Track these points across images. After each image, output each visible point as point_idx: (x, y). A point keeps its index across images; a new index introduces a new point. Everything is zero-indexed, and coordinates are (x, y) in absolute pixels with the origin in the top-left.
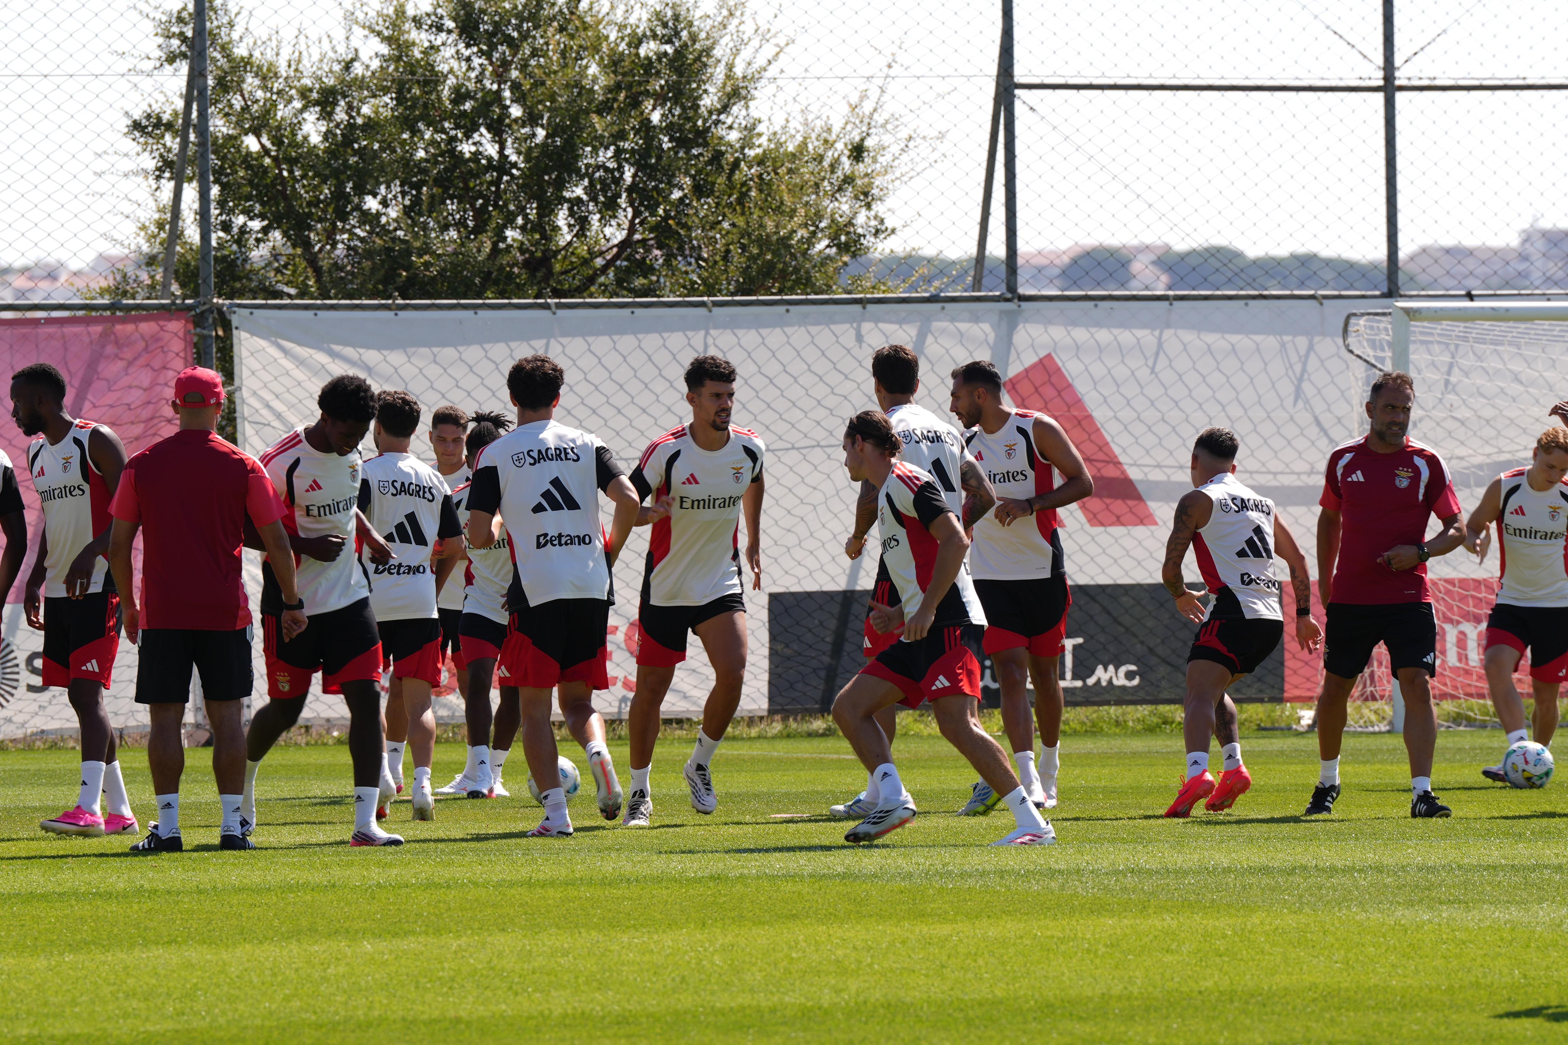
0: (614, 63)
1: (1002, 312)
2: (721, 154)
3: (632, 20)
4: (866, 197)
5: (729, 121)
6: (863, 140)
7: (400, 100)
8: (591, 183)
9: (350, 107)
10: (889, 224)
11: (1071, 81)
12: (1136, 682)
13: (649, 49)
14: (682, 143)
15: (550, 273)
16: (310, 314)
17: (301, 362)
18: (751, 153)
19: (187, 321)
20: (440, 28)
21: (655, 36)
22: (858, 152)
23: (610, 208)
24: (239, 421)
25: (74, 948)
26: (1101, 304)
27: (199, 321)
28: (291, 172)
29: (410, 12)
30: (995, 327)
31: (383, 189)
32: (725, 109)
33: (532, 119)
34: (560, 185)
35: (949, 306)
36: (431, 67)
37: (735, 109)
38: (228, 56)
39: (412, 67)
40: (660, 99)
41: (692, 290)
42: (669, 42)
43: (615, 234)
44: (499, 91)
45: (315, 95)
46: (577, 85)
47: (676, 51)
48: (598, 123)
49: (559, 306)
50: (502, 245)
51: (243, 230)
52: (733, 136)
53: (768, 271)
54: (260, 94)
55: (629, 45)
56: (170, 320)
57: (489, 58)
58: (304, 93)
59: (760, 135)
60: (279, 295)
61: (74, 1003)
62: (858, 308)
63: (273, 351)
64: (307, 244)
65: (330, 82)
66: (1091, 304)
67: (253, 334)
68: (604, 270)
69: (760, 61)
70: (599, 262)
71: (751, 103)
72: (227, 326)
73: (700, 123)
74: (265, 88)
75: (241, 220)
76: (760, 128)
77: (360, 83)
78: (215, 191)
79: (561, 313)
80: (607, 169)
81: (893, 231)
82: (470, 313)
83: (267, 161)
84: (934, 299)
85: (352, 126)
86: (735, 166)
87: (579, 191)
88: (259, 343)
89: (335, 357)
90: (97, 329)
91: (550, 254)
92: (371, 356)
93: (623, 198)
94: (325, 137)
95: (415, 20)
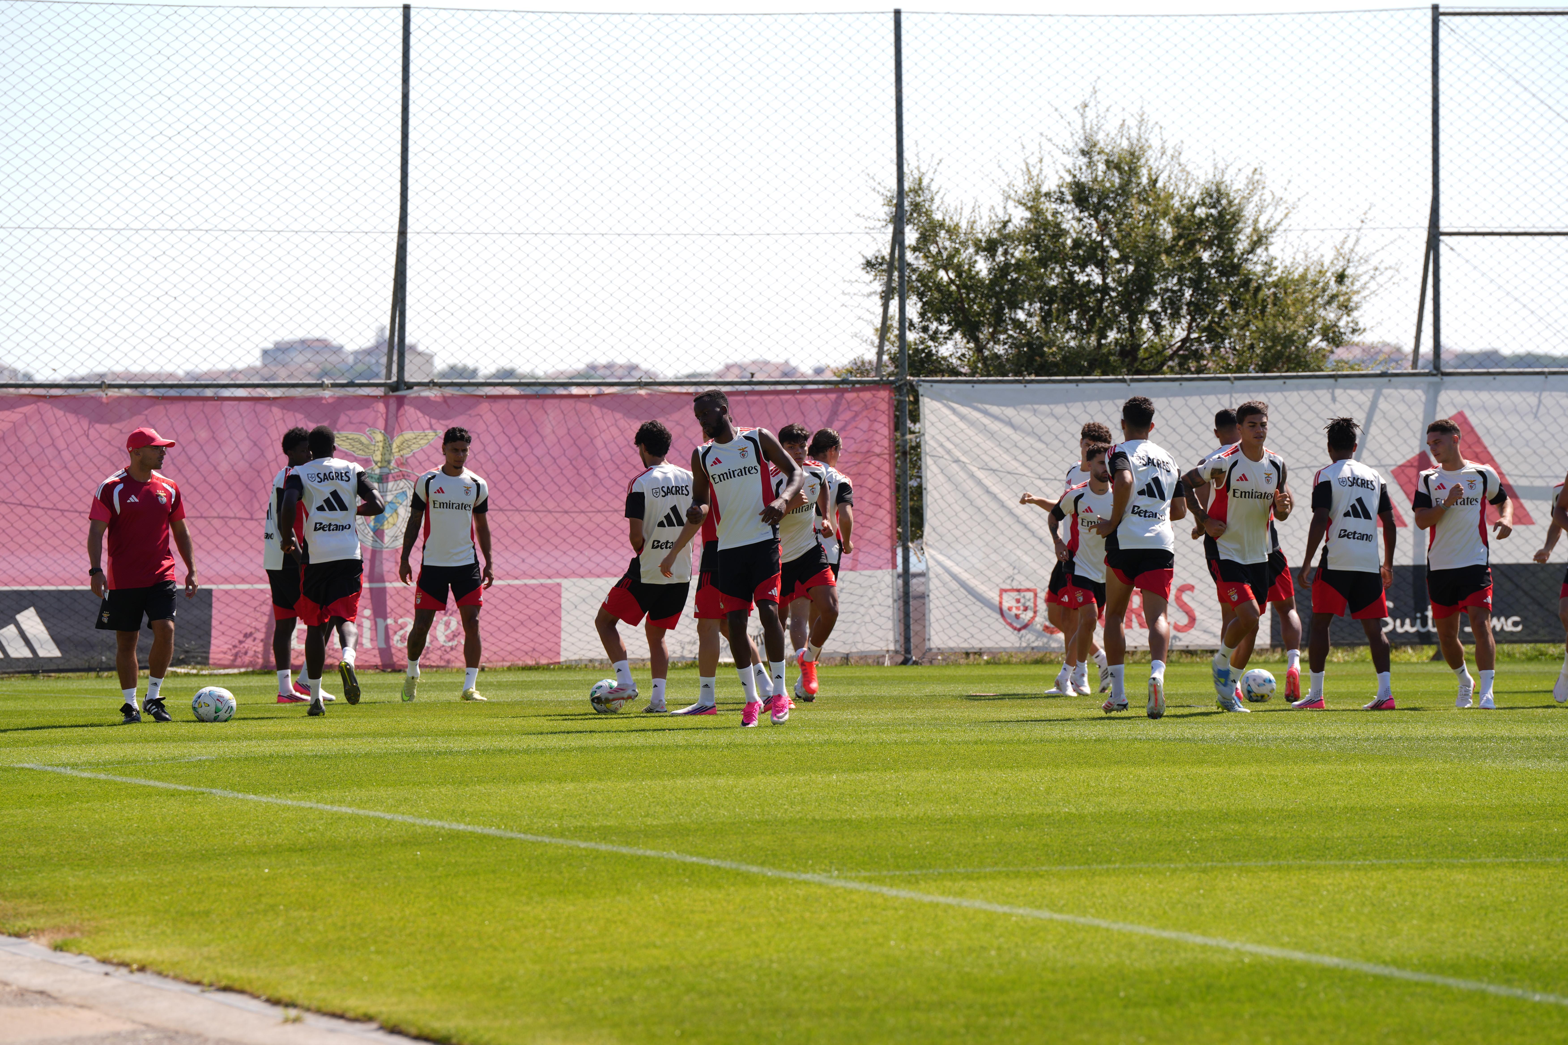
0: (1177, 221)
1: (1430, 383)
2: (1250, 280)
3: (1190, 193)
4: (1346, 308)
5: (1255, 259)
6: (1344, 270)
7: (1037, 248)
8: (1163, 300)
9: (1006, 253)
10: (1361, 325)
11: (1479, 230)
12: (1519, 628)
13: (1200, 212)
14: (1222, 273)
15: (1135, 359)
16: (969, 386)
17: (962, 418)
18: (1269, 280)
19: (890, 391)
20: (1062, 201)
21: (1204, 204)
22: (1341, 278)
23: (1175, 316)
24: (923, 455)
26: (1498, 377)
27: (898, 391)
28: (968, 294)
29: (1044, 190)
30: (1426, 392)
31: (1026, 305)
32: (1252, 251)
33: (1124, 259)
34: (1141, 301)
35: (1394, 379)
36: (1058, 225)
37: (1259, 251)
38: (927, 220)
39: (1046, 225)
40: (1208, 245)
41: (1227, 369)
42: (1214, 207)
43: (1180, 333)
44: (1102, 241)
45: (984, 244)
46: (1152, 237)
47: (1220, 213)
48: (1167, 261)
49: (1132, 380)
50: (1103, 341)
51: (936, 332)
52: (1259, 268)
53: (1279, 356)
54: (948, 244)
55: (1188, 210)
56: (878, 390)
57: (1096, 219)
58: (976, 243)
59: (1275, 268)
60: (959, 374)
62: (1331, 381)
63: (945, 410)
64: (977, 342)
65: (995, 235)
66: (1491, 378)
67: (932, 399)
68: (1171, 358)
69: (1277, 219)
70: (1169, 352)
71: (1270, 248)
72: (917, 393)
73: (1236, 260)
74: (950, 239)
75: (934, 326)
76: (1275, 264)
77: (1008, 237)
79: (1133, 385)
80: (1173, 292)
81: (1365, 330)
82: (1073, 385)
83: (953, 288)
84: (1383, 375)
85: (1007, 265)
86: (1258, 288)
87: (1155, 305)
88: (936, 405)
89: (986, 413)
90: (833, 396)
91: (1136, 347)
92: (1010, 412)
93: (1184, 311)
94: (990, 272)
95: (1047, 195)
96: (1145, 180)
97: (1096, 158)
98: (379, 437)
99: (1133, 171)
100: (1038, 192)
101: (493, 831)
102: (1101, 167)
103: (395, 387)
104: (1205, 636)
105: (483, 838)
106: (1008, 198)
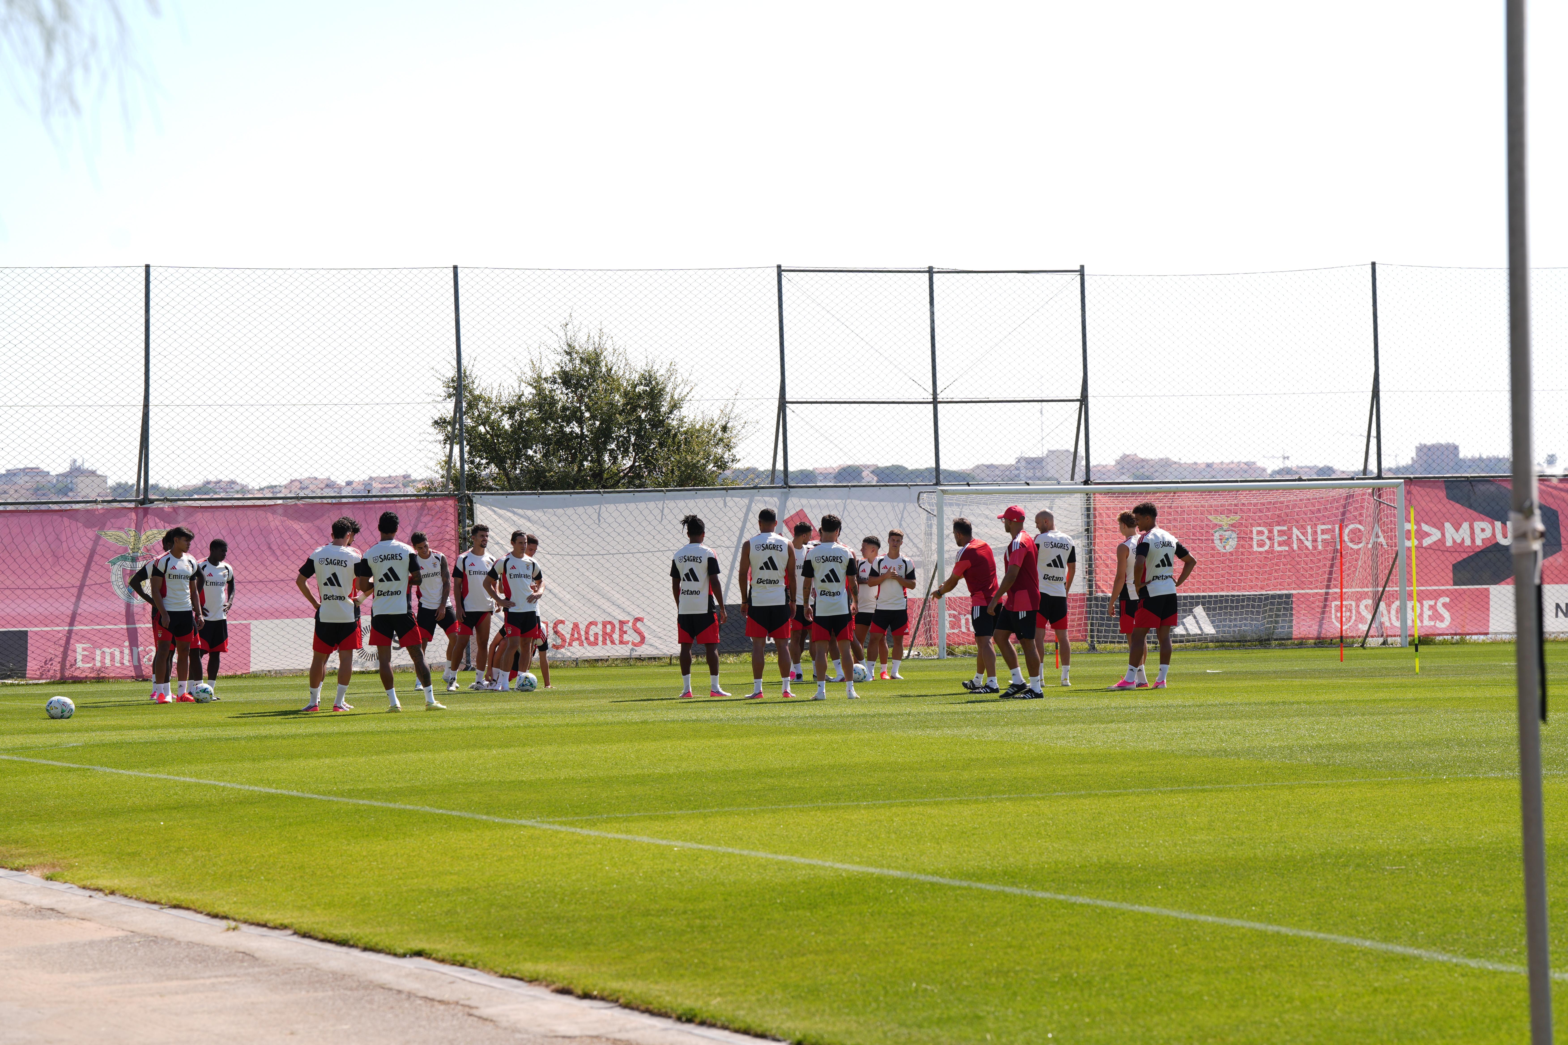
1: (782, 492)
2: (670, 430)
3: (632, 377)
4: (728, 447)
5: (673, 417)
6: (726, 424)
7: (540, 411)
8: (618, 443)
9: (521, 414)
10: (738, 457)
11: (809, 400)
13: (640, 389)
14: (654, 426)
15: (602, 478)
16: (505, 497)
17: (500, 516)
18: (682, 430)
19: (455, 500)
20: (555, 382)
21: (642, 384)
22: (724, 429)
23: (626, 453)
25: (377, 753)
26: (822, 489)
27: (460, 500)
28: (497, 440)
29: (544, 376)
30: (779, 498)
31: (534, 447)
32: (671, 412)
33: (593, 417)
34: (605, 443)
35: (761, 491)
36: (552, 398)
37: (675, 412)
38: (472, 395)
39: (545, 397)
40: (645, 409)
41: (658, 485)
42: (648, 386)
43: (628, 463)
44: (580, 407)
45: (507, 410)
46: (611, 404)
47: (651, 389)
48: (620, 419)
49: (605, 492)
50: (582, 468)
51: (478, 464)
52: (675, 423)
53: (689, 477)
54: (485, 409)
55: (632, 388)
56: (449, 500)
57: (576, 394)
58: (502, 409)
59: (685, 423)
60: (493, 489)
61: (370, 776)
62: (722, 491)
63: (489, 512)
64: (504, 469)
65: (513, 404)
66: (818, 489)
67: (482, 505)
68: (623, 478)
69: (685, 393)
70: (621, 474)
71: (681, 410)
72: (471, 502)
73: (661, 418)
74: (486, 406)
75: (477, 460)
76: (685, 420)
77: (523, 404)
78: (467, 449)
79: (606, 495)
80: (624, 437)
81: (739, 460)
82: (569, 496)
83: (488, 436)
84: (755, 488)
85: (522, 422)
86: (675, 435)
87: (613, 446)
88: (484, 508)
89: (514, 513)
90: (419, 504)
91: (602, 472)
92: (529, 513)
93: (631, 449)
94: (511, 426)
95: (546, 379)
96: (604, 370)
97: (575, 356)
98: (132, 533)
99: (598, 364)
100: (540, 377)
101: (295, 793)
102: (578, 362)
103: (142, 502)
104: (651, 649)
105: (291, 798)
106: (521, 381)
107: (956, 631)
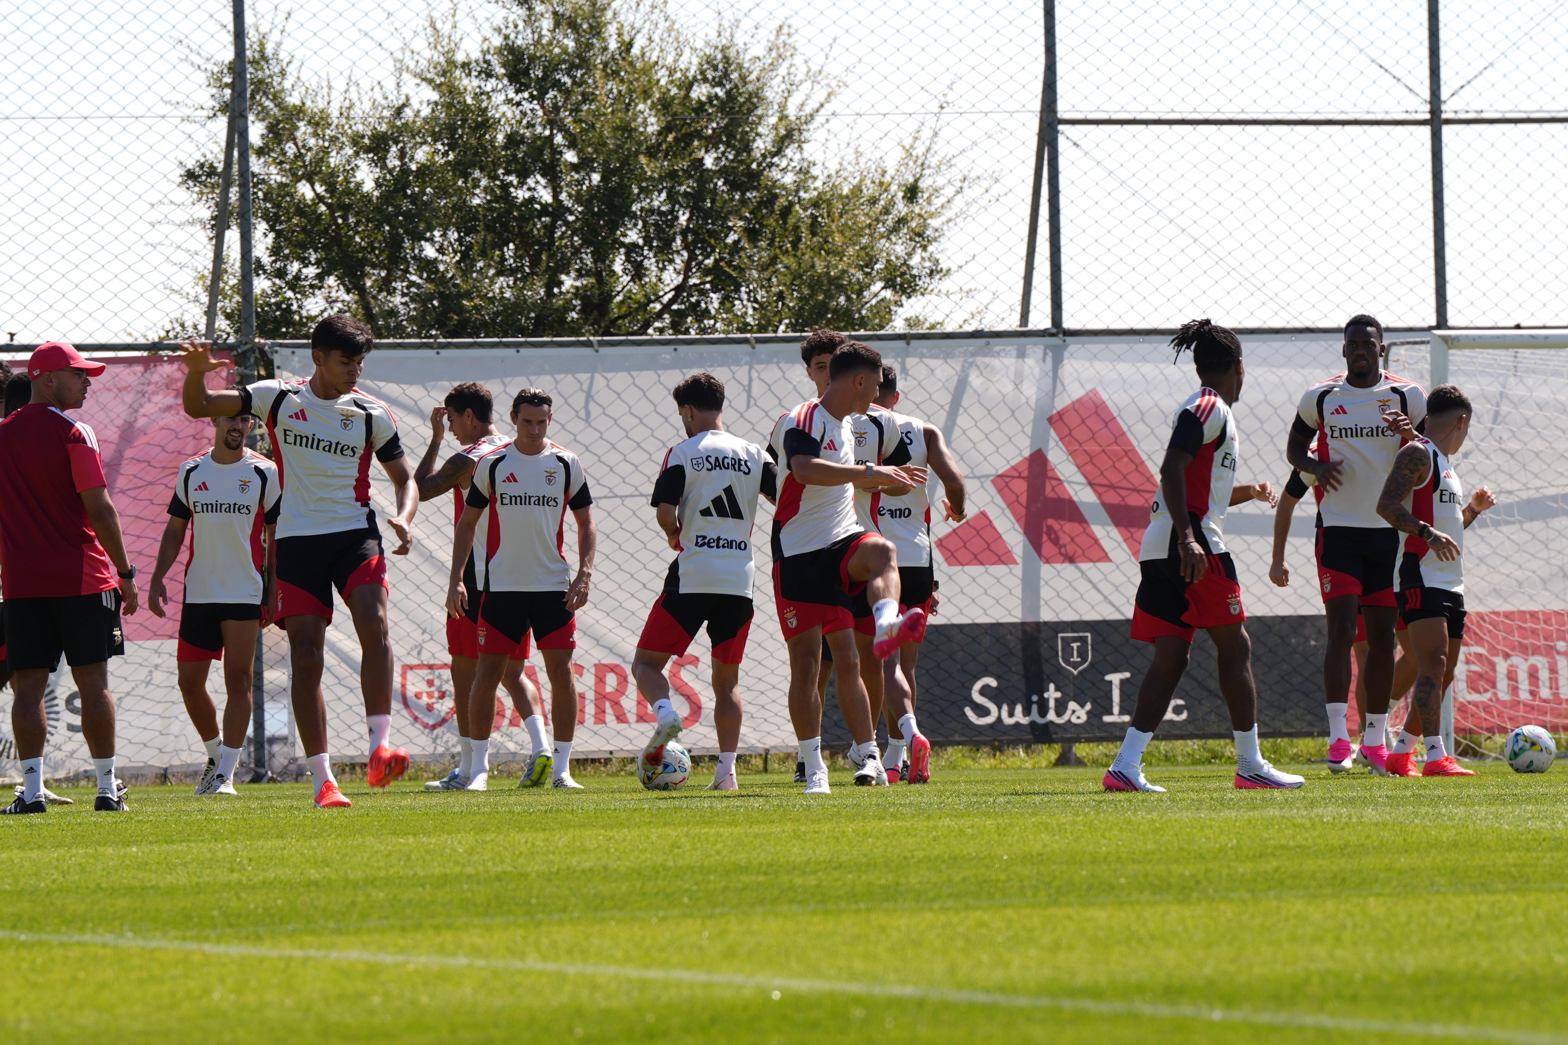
1: (1046, 347)
2: (777, 196)
3: (683, 62)
4: (921, 239)
5: (783, 164)
6: (917, 181)
7: (452, 147)
8: (645, 226)
9: (402, 155)
10: (944, 265)
12: (1185, 716)
13: (699, 92)
14: (733, 186)
18: (805, 195)
20: (489, 75)
21: (704, 79)
22: (912, 193)
23: (664, 251)
27: (241, 359)
28: (345, 218)
29: (460, 57)
30: (1042, 362)
31: (437, 235)
32: (779, 152)
33: (585, 164)
34: (612, 228)
35: (994, 341)
36: (482, 112)
37: (789, 151)
38: (280, 105)
39: (463, 112)
40: (712, 142)
41: (745, 328)
42: (720, 84)
43: (672, 278)
44: (551, 137)
45: (367, 141)
46: (627, 130)
47: (728, 93)
48: (649, 167)
49: (601, 343)
50: (555, 290)
51: (298, 277)
52: (789, 179)
54: (312, 142)
55: (680, 88)
57: (541, 103)
58: (356, 140)
59: (814, 178)
62: (901, 344)
64: (362, 291)
65: (384, 128)
68: (659, 316)
69: (814, 104)
70: (656, 307)
71: (806, 146)
72: (269, 363)
73: (754, 166)
74: (316, 135)
75: (294, 267)
76: (814, 171)
78: (263, 237)
79: (602, 352)
80: (661, 214)
81: (949, 271)
82: (512, 351)
83: (322, 209)
84: (979, 336)
85: (405, 172)
86: (788, 208)
87: (633, 235)
90: (140, 368)
91: (606, 299)
92: (415, 392)
93: (678, 243)
94: (378, 184)
95: (465, 65)
96: (613, 45)
99: (597, 30)
100: (451, 62)
102: (546, 24)
106: (401, 68)
107: (1485, 698)
